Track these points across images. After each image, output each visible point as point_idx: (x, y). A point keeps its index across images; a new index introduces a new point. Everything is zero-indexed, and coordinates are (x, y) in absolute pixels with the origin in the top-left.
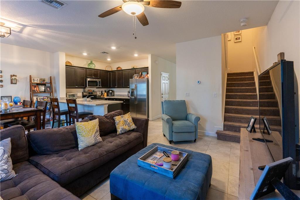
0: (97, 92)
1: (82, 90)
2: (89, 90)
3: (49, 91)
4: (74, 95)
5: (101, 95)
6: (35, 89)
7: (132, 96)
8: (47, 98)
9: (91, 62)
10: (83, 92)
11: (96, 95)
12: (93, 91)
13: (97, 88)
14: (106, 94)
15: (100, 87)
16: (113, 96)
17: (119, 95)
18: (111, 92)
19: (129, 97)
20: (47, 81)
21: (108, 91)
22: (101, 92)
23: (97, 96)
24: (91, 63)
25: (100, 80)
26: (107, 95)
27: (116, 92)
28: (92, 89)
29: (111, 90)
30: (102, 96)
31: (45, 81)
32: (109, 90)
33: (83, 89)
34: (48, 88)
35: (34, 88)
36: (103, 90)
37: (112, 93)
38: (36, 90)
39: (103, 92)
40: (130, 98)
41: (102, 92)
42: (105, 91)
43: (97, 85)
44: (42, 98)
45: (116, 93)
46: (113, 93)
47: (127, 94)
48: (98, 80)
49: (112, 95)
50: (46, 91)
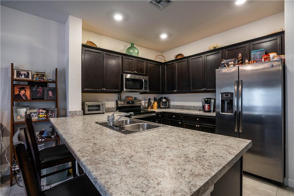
0: (140, 101)
1: (115, 96)
2: (128, 97)
3: (51, 97)
4: (100, 105)
5: (148, 106)
6: (23, 92)
7: (222, 111)
8: (44, 111)
9: (132, 45)
10: (117, 101)
11: (140, 106)
12: (135, 98)
13: (141, 93)
14: (156, 104)
15: (146, 91)
16: (169, 108)
17: (178, 106)
18: (164, 100)
19: (205, 111)
20: (50, 76)
21: (160, 99)
22: (147, 101)
23: (142, 107)
24: (132, 47)
25: (147, 78)
26: (159, 107)
27: (174, 101)
28: (134, 95)
29: (165, 98)
30: (149, 108)
31: (44, 75)
32: (162, 98)
33: (117, 94)
34: (50, 92)
35: (20, 92)
36: (152, 96)
37: (165, 102)
38: (24, 95)
39: (151, 101)
40: (218, 114)
41: (149, 100)
42: (155, 100)
43: (141, 88)
44: (36, 111)
45: (172, 103)
46: (167, 102)
47: (200, 104)
48: (143, 78)
49: (166, 105)
50: (45, 98)
